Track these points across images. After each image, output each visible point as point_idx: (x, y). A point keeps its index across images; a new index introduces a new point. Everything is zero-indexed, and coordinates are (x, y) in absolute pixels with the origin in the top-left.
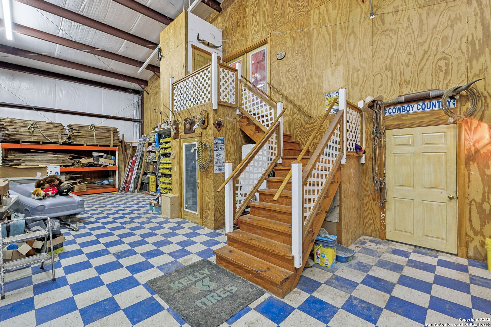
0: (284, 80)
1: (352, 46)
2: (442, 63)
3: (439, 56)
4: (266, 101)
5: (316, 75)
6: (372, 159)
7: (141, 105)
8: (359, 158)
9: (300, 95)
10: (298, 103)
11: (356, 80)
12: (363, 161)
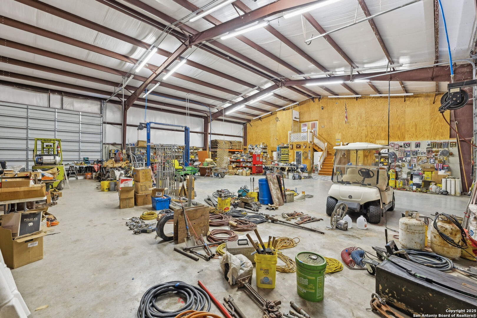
0: (324, 133)
1: (343, 129)
2: (361, 137)
3: (360, 136)
4: (317, 138)
5: (334, 134)
6: (347, 156)
7: (245, 129)
8: (344, 156)
9: (329, 138)
10: (328, 141)
11: (344, 137)
12: (345, 157)
